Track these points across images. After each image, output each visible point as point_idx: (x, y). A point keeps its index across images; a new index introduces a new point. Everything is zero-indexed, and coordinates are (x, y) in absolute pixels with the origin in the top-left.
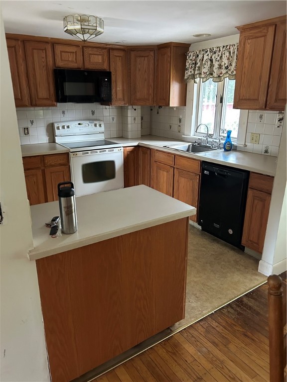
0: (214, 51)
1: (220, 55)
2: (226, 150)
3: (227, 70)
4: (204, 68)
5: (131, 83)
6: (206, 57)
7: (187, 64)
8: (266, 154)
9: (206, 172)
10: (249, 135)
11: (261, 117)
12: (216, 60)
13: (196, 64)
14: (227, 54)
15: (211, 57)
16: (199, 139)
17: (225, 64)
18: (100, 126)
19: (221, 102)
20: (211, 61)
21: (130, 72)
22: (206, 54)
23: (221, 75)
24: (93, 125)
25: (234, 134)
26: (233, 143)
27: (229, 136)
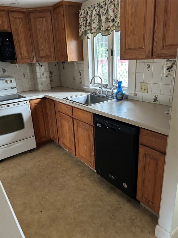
0: (101, 5)
1: (106, 9)
2: (118, 100)
3: (113, 23)
4: (94, 23)
5: (34, 43)
6: (94, 13)
7: (80, 22)
8: (155, 102)
9: (98, 124)
10: (138, 85)
11: (148, 66)
12: (103, 14)
13: (87, 20)
14: (112, 7)
15: (99, 12)
16: (96, 89)
17: (111, 17)
18: (11, 82)
19: (112, 54)
20: (99, 15)
21: (32, 33)
22: (94, 10)
23: (109, 29)
24: (4, 82)
25: (125, 84)
26: (124, 92)
27: (120, 87)
